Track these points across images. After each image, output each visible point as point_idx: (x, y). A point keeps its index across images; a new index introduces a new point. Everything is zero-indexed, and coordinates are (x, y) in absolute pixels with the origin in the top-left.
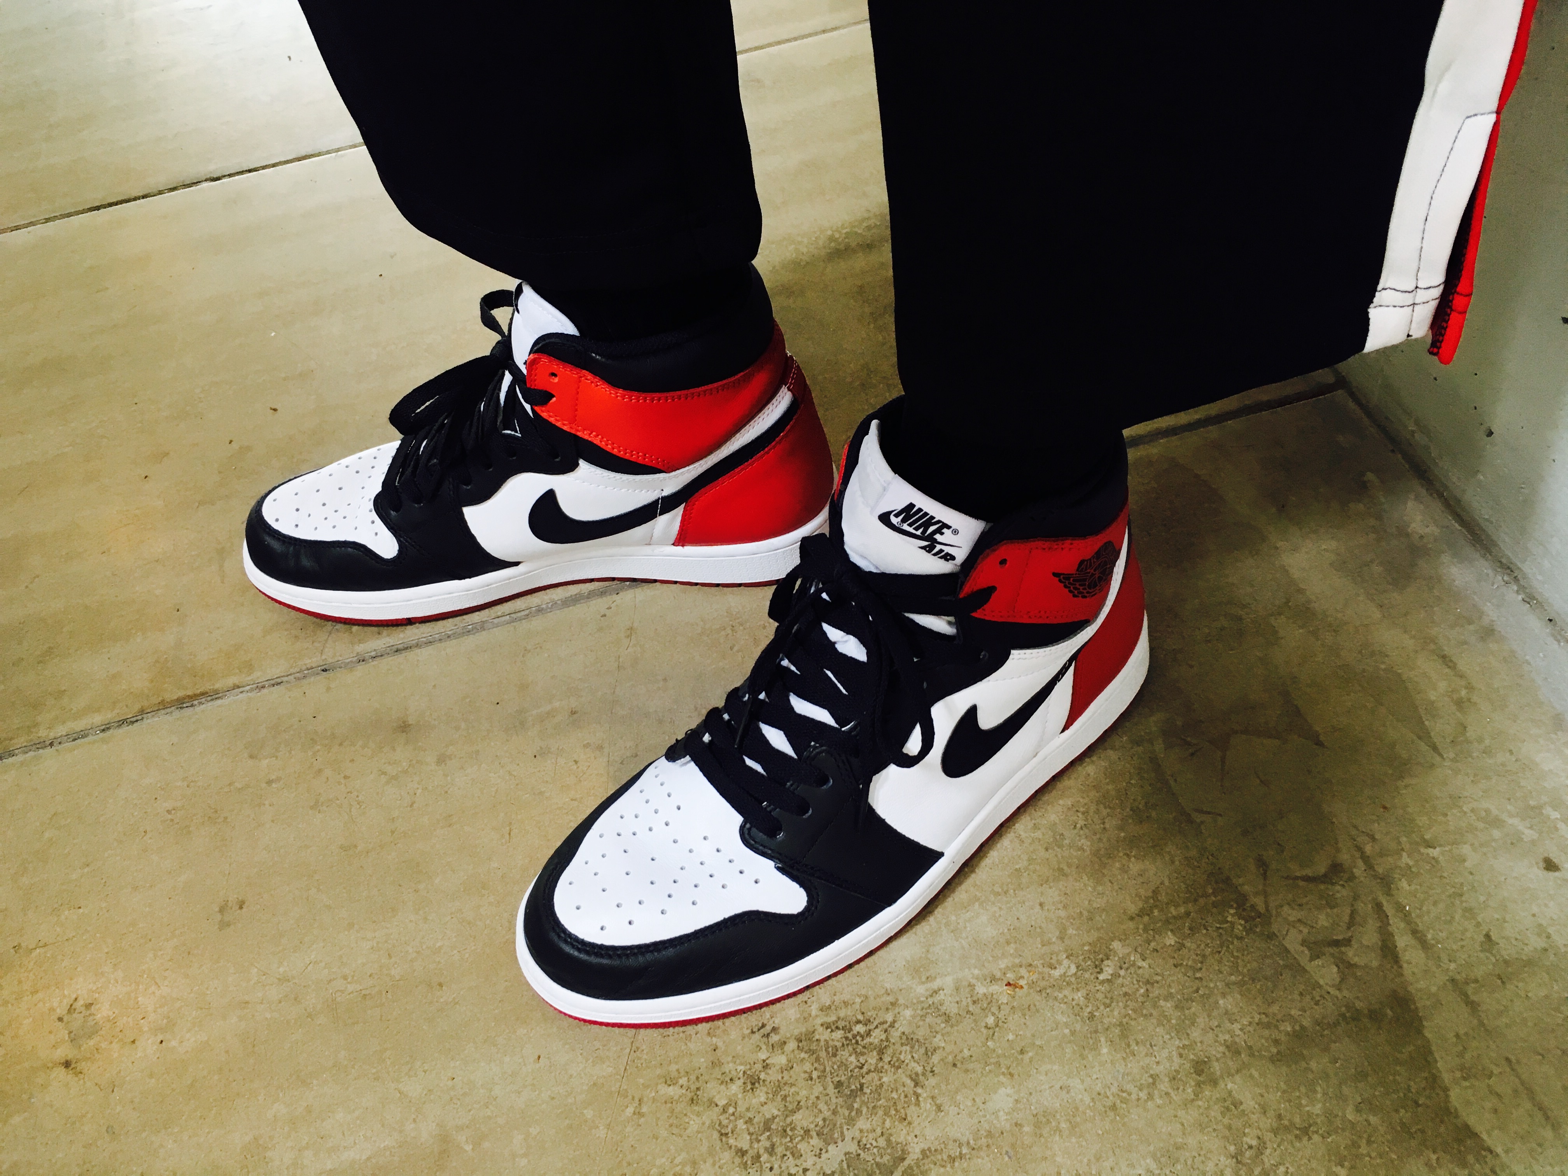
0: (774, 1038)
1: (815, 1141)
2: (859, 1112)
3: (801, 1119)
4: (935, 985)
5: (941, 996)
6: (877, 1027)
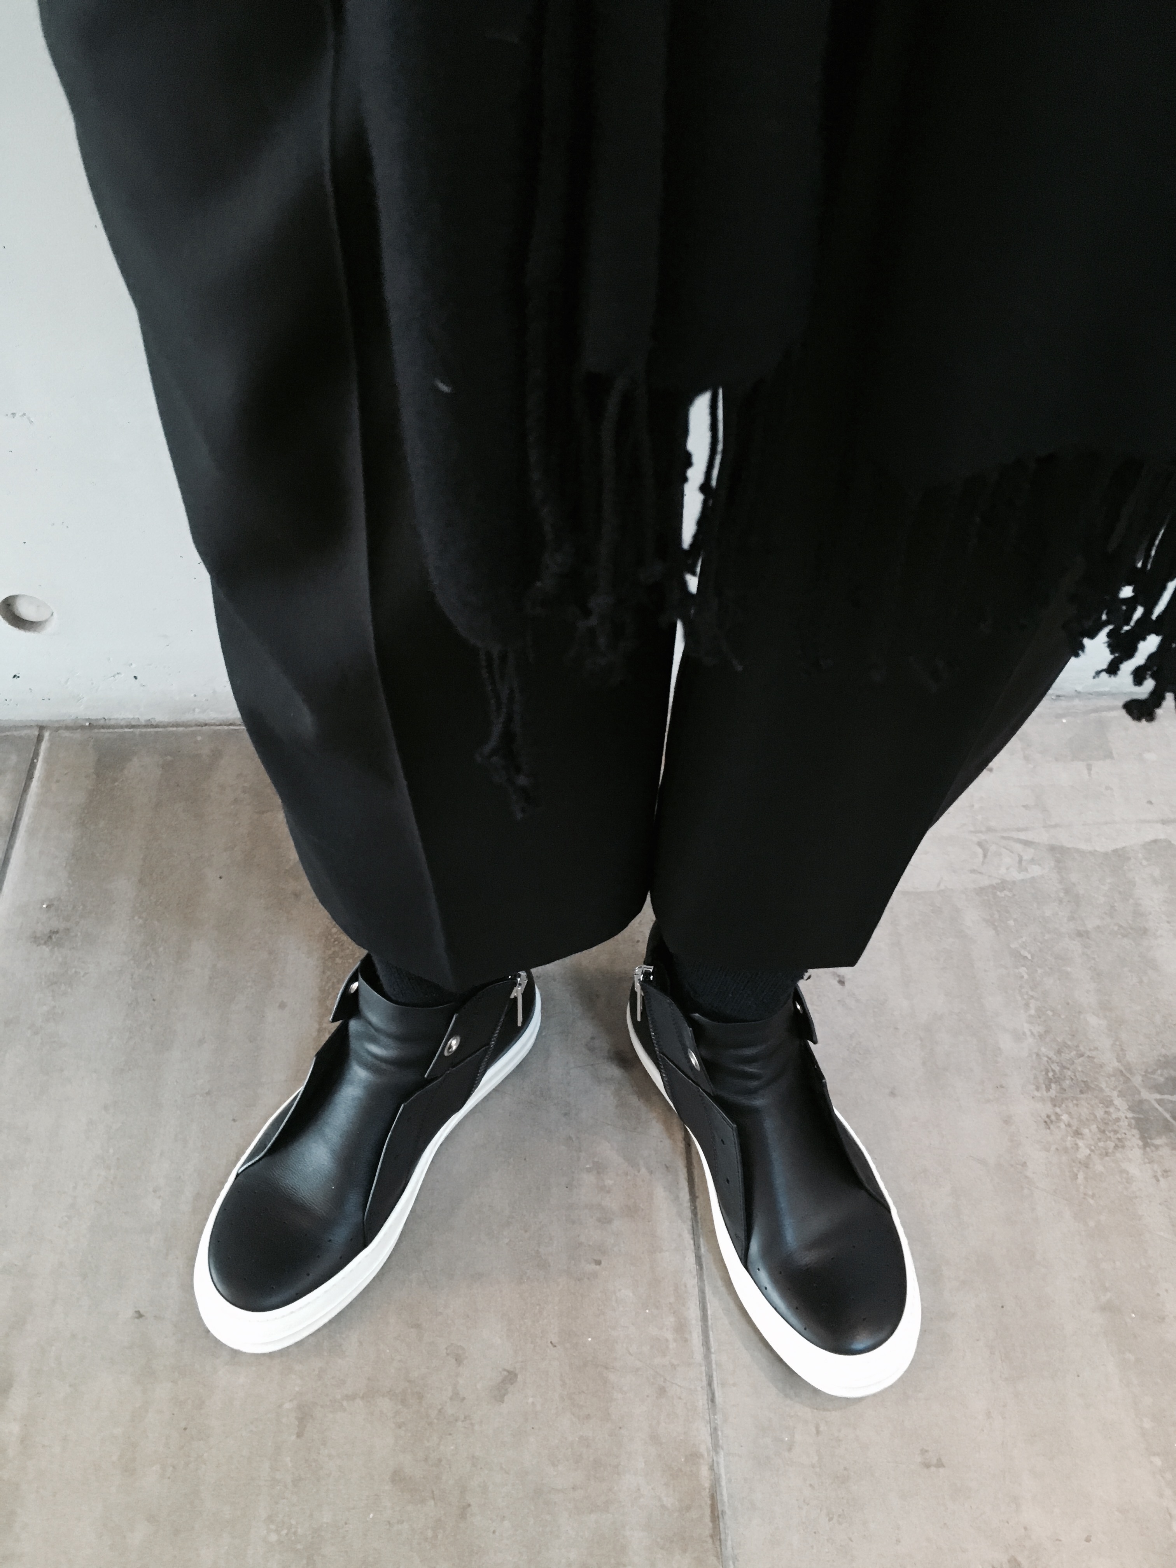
0: (1053, 1118)
1: (1111, 1110)
2: (1097, 1085)
3: (1100, 1113)
4: (1028, 1033)
5: (1035, 1032)
6: (1051, 1067)
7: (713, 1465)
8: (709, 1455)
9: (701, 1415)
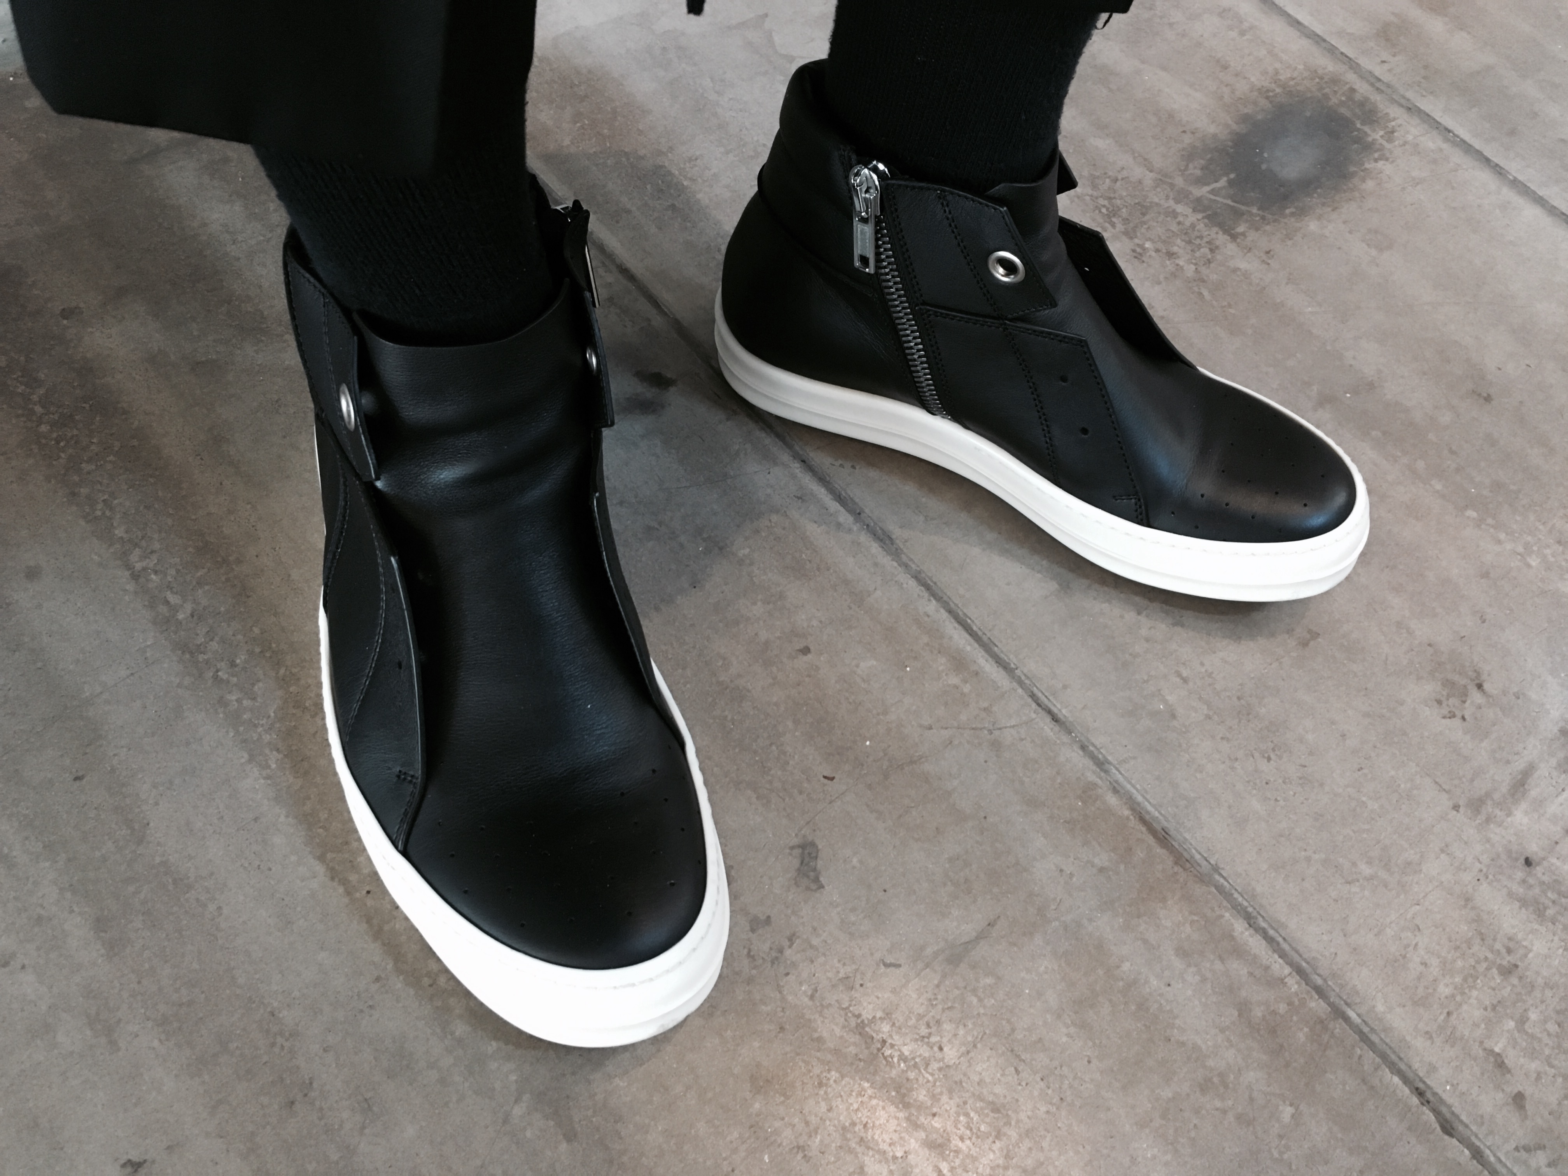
7: (1114, 787)
8: (1101, 778)
9: (1058, 742)
